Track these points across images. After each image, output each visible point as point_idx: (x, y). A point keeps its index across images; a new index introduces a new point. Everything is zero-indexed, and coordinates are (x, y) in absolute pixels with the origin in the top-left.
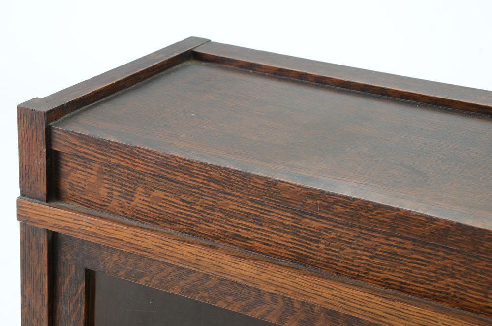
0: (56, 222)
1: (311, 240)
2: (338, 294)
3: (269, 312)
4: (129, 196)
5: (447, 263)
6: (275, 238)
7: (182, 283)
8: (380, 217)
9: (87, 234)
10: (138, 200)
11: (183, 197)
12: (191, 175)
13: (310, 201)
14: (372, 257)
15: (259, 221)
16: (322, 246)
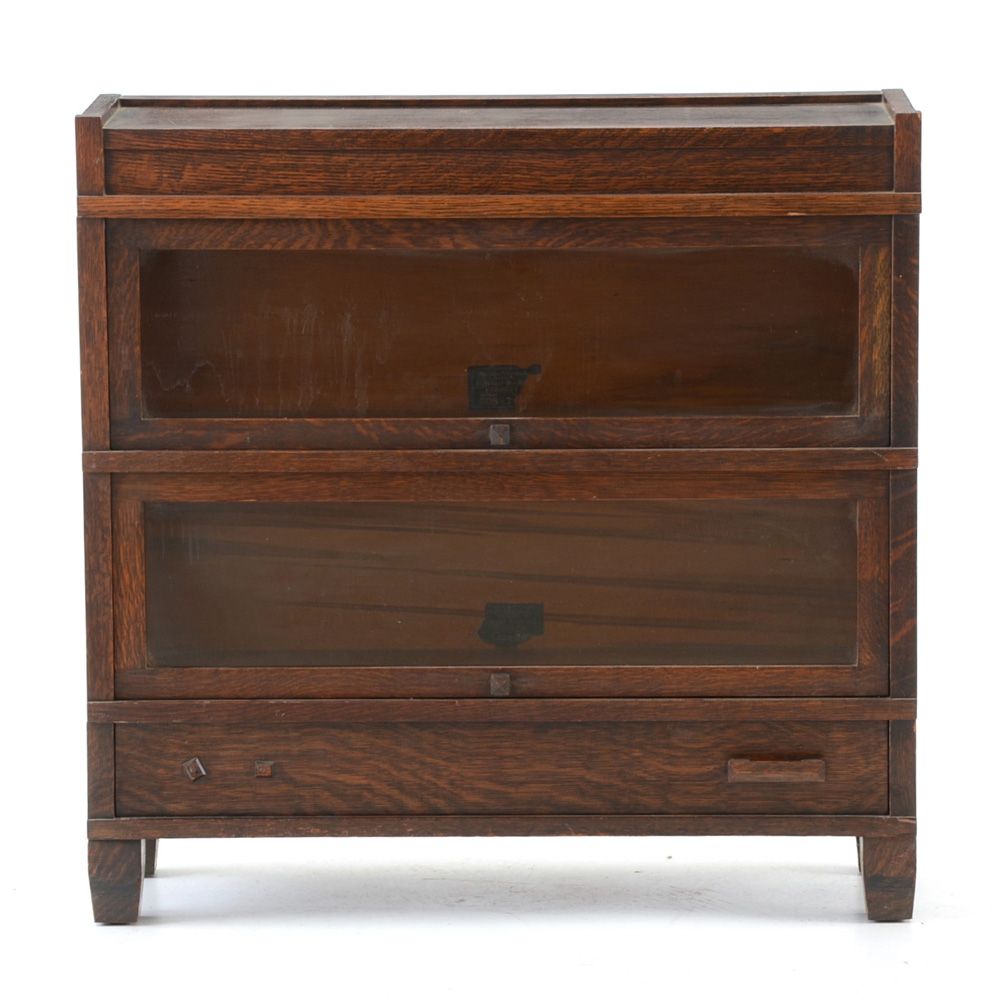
0: (116, 209)
1: (340, 173)
2: (369, 204)
3: (308, 241)
4: (178, 175)
5: (443, 162)
6: (311, 179)
7: (230, 238)
8: (393, 139)
9: (149, 212)
10: (187, 177)
11: (228, 164)
12: (237, 142)
13: (338, 140)
14: (388, 173)
15: (295, 167)
16: (349, 175)
